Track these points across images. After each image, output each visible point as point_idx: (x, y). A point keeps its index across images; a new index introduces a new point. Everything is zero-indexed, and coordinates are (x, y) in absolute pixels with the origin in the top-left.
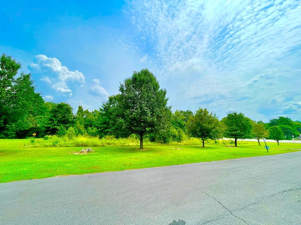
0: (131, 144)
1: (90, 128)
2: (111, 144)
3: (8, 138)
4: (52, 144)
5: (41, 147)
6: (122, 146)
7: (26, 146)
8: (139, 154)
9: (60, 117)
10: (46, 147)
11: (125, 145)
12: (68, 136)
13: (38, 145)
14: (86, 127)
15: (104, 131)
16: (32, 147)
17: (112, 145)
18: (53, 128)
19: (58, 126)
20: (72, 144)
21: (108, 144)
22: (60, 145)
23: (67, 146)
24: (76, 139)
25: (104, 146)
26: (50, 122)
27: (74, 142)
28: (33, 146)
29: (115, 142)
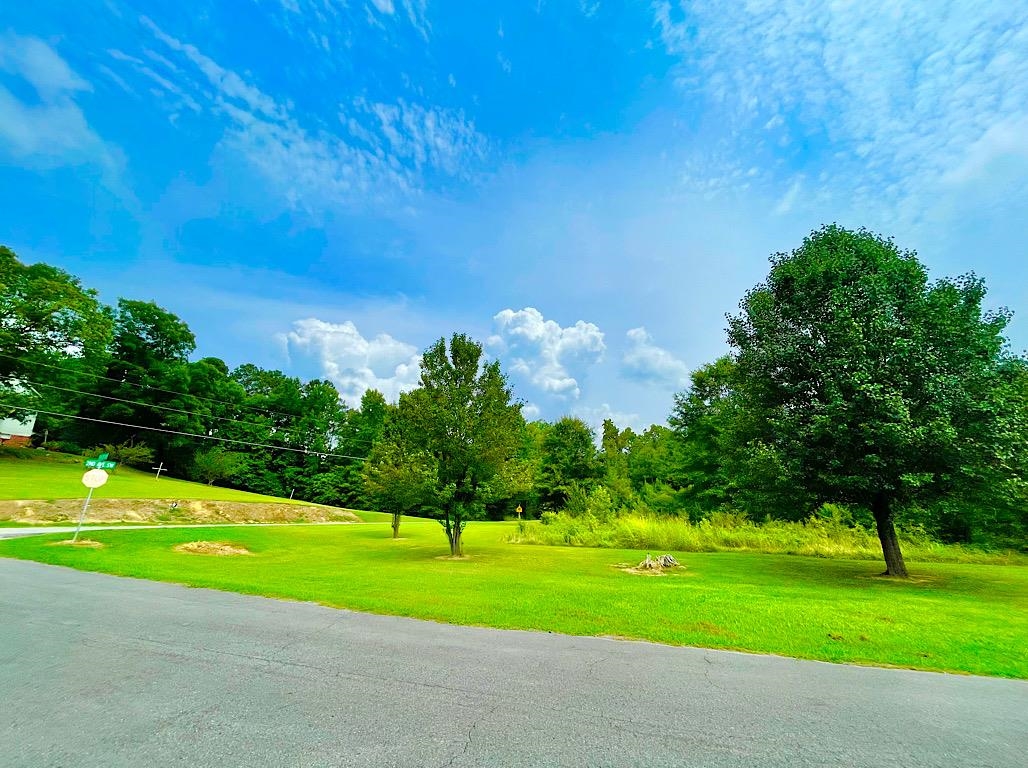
0: (829, 548)
1: (648, 488)
2: (738, 545)
3: (476, 519)
4: (561, 536)
5: (541, 544)
6: (789, 553)
7: (513, 541)
8: (896, 600)
9: (567, 459)
10: (552, 545)
11: (803, 550)
12: (595, 515)
13: (533, 539)
14: (637, 483)
15: (699, 495)
16: (523, 543)
17: (744, 548)
18: (556, 492)
19: (566, 484)
20: (611, 539)
21: (727, 542)
22: (581, 542)
23: (600, 546)
24: (617, 524)
25: (714, 550)
26: (546, 475)
27: (614, 532)
28: (525, 540)
29: (752, 536)
